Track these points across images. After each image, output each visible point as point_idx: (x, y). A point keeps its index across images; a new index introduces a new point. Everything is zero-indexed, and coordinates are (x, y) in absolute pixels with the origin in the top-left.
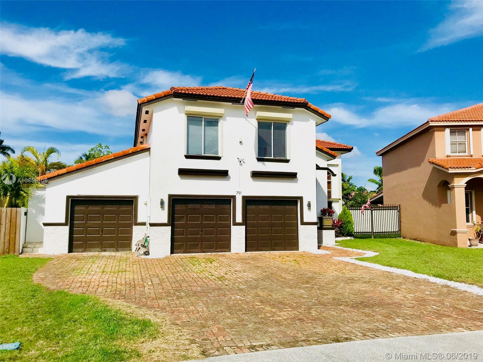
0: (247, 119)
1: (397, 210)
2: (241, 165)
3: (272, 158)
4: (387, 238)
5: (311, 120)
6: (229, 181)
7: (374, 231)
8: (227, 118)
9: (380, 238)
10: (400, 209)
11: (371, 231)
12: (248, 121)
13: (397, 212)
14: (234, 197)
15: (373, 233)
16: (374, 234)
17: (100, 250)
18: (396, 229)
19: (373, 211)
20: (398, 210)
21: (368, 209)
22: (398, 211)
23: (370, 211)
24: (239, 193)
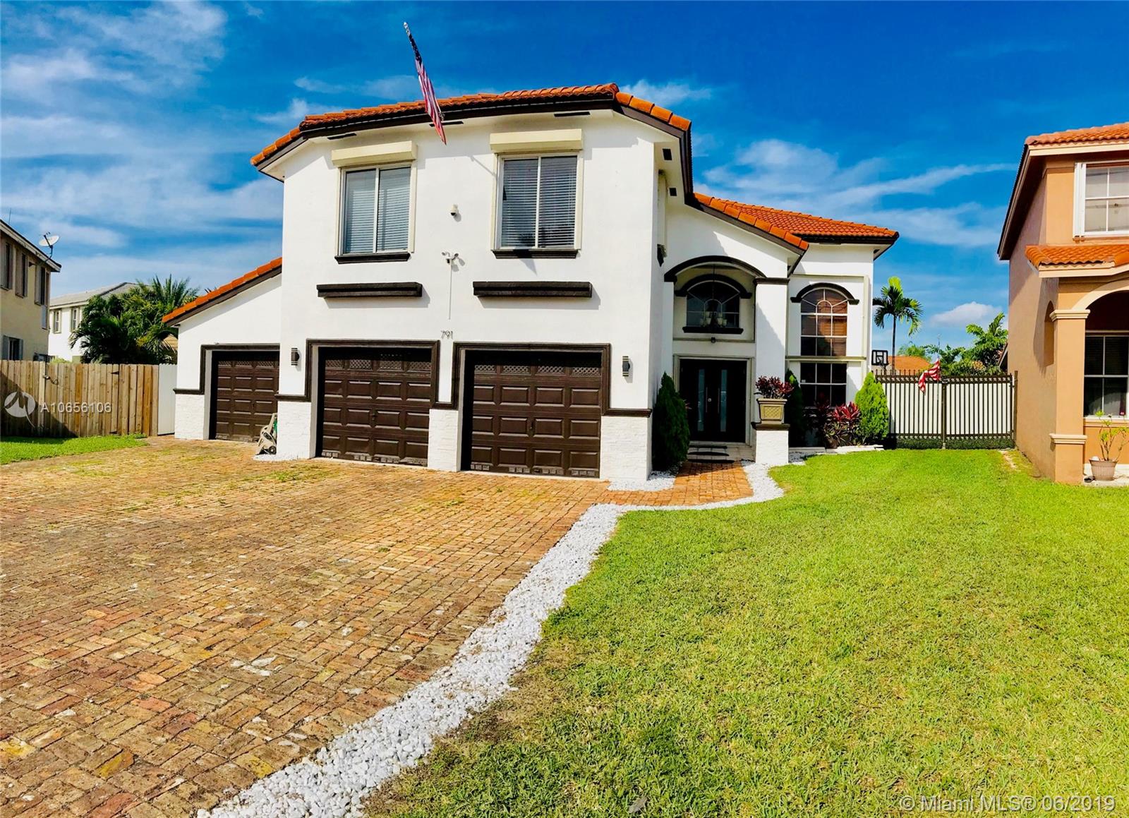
0: (475, 156)
1: (1009, 384)
2: (454, 268)
3: (536, 247)
4: (978, 448)
5: (638, 139)
6: (427, 307)
7: (948, 433)
8: (428, 161)
9: (962, 448)
10: (1016, 381)
11: (940, 432)
12: (477, 161)
13: (1009, 388)
14: (437, 345)
15: (946, 436)
16: (948, 438)
17: (251, 440)
18: (1006, 429)
19: (948, 387)
20: (1011, 383)
21: (936, 382)
22: (1011, 386)
23: (940, 385)
24: (448, 334)
